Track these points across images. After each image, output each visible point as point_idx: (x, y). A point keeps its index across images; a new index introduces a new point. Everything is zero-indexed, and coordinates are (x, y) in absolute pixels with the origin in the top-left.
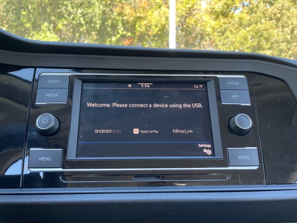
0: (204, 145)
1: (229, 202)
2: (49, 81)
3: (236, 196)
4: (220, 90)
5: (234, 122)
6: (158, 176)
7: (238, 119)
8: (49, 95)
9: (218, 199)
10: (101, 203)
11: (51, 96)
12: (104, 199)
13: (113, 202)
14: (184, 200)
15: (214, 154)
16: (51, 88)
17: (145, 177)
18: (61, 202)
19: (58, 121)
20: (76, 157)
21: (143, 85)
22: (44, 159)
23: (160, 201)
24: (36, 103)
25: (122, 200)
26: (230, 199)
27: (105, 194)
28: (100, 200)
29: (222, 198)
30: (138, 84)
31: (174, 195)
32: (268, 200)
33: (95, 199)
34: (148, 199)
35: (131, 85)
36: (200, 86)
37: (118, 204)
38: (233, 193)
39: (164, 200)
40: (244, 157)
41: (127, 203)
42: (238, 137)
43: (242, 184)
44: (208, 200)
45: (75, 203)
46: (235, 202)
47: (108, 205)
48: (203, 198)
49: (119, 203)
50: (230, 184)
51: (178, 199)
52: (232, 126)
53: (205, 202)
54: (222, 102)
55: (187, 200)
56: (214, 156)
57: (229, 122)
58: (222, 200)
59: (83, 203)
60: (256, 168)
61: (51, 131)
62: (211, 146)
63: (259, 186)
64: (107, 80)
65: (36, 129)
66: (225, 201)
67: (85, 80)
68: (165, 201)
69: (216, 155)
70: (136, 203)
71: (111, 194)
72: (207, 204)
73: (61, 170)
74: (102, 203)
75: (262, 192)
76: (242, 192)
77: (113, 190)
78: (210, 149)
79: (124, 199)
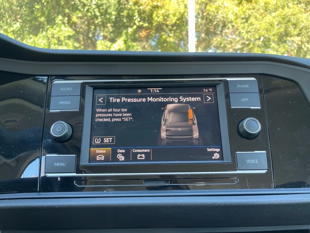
0: (213, 149)
1: (235, 205)
2: (62, 89)
3: (242, 199)
4: (229, 93)
5: (243, 126)
6: (167, 180)
7: (247, 123)
8: (62, 103)
9: (225, 203)
10: (112, 207)
11: (64, 103)
12: (115, 202)
13: (123, 206)
14: (191, 204)
15: (223, 158)
16: (64, 96)
17: (155, 181)
18: (75, 206)
19: (71, 128)
20: (89, 162)
21: (153, 90)
22: (59, 165)
23: (168, 205)
24: (50, 111)
25: (132, 204)
26: (236, 203)
27: (116, 198)
28: (111, 203)
29: (228, 202)
30: (148, 89)
31: (182, 199)
32: (274, 204)
33: (107, 203)
34: (156, 202)
35: (140, 90)
36: (210, 89)
37: (128, 207)
38: (239, 196)
39: (172, 203)
40: (253, 161)
41: (136, 207)
42: (247, 141)
43: (250, 188)
44: (214, 203)
45: (88, 206)
46: (241, 206)
47: (119, 209)
48: (210, 202)
49: (130, 206)
50: (238, 188)
51: (186, 203)
52: (241, 130)
53: (211, 206)
54: (231, 106)
55: (194, 204)
56: (223, 160)
57: (238, 126)
58: (228, 204)
59: (95, 206)
60: (264, 171)
61: (65, 138)
62: (219, 150)
63: (267, 189)
64: (117, 86)
65: (51, 136)
66: (232, 205)
67: (96, 87)
68: (173, 205)
69: (224, 159)
70: (146, 207)
71: (122, 198)
72: (213, 207)
73: (75, 174)
74: (114, 206)
75: (269, 196)
76: (249, 196)
77: (124, 194)
78: (218, 153)
79: (134, 202)
